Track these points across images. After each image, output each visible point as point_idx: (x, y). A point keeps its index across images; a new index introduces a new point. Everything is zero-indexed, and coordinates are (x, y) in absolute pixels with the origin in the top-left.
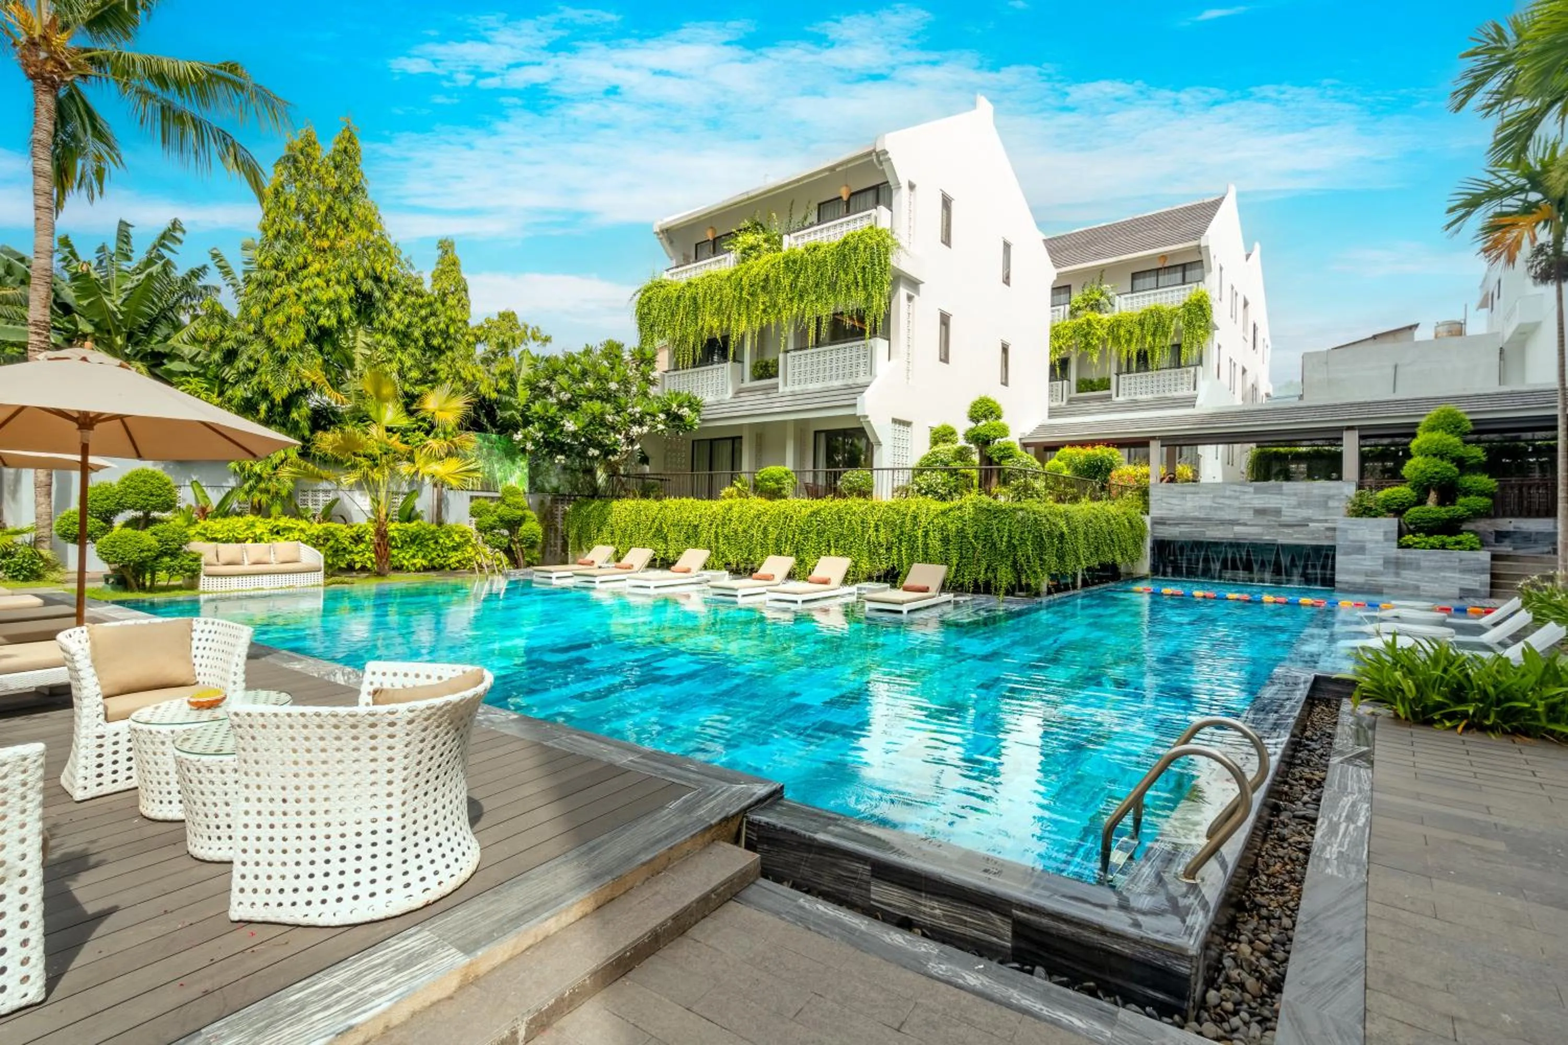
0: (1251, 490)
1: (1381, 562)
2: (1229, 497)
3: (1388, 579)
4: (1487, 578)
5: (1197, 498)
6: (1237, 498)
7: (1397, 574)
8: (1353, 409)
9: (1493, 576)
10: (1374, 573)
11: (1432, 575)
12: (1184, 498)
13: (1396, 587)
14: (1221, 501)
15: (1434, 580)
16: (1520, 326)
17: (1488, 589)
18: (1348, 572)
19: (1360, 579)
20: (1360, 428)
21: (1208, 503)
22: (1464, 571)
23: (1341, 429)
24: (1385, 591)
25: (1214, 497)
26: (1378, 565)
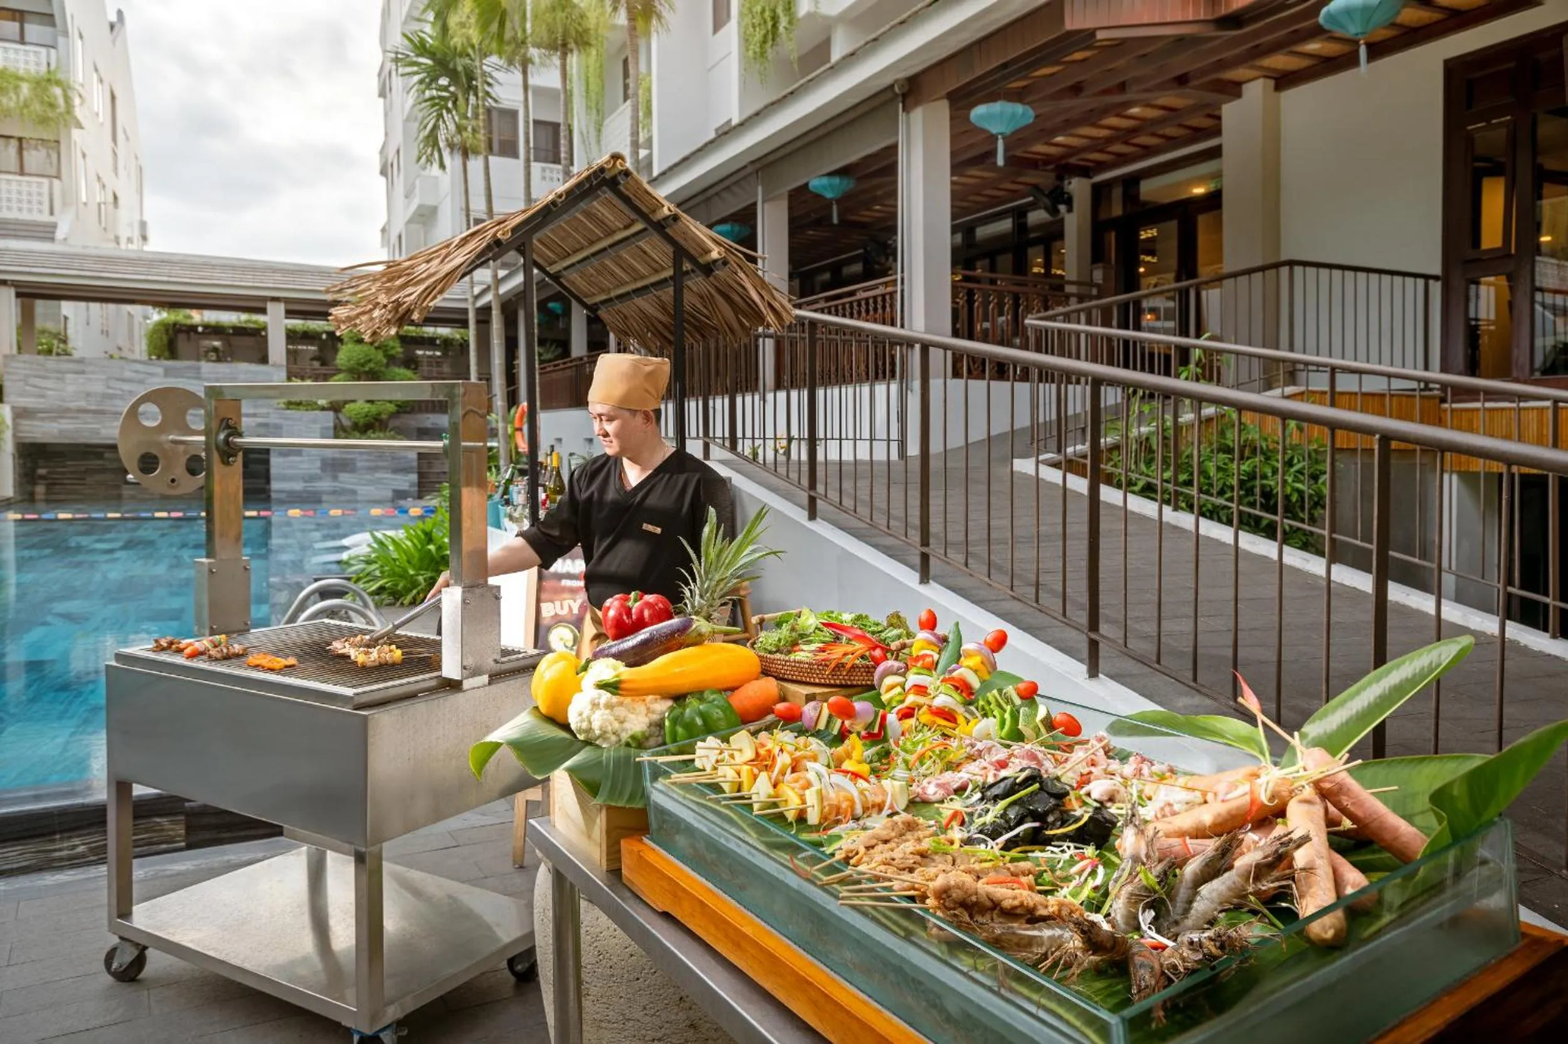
0: (160, 370)
1: (318, 464)
2: (130, 381)
3: (325, 485)
4: (414, 477)
5: (81, 378)
6: (141, 382)
7: (335, 478)
8: (278, 276)
9: (421, 475)
10: (312, 478)
11: (368, 477)
12: (62, 379)
13: (334, 492)
14: (119, 385)
15: (370, 483)
16: (420, 207)
17: (416, 489)
18: (284, 478)
19: (298, 486)
20: (287, 301)
21: (98, 388)
22: (396, 471)
23: (265, 299)
24: (325, 498)
25: (109, 379)
26: (315, 468)
